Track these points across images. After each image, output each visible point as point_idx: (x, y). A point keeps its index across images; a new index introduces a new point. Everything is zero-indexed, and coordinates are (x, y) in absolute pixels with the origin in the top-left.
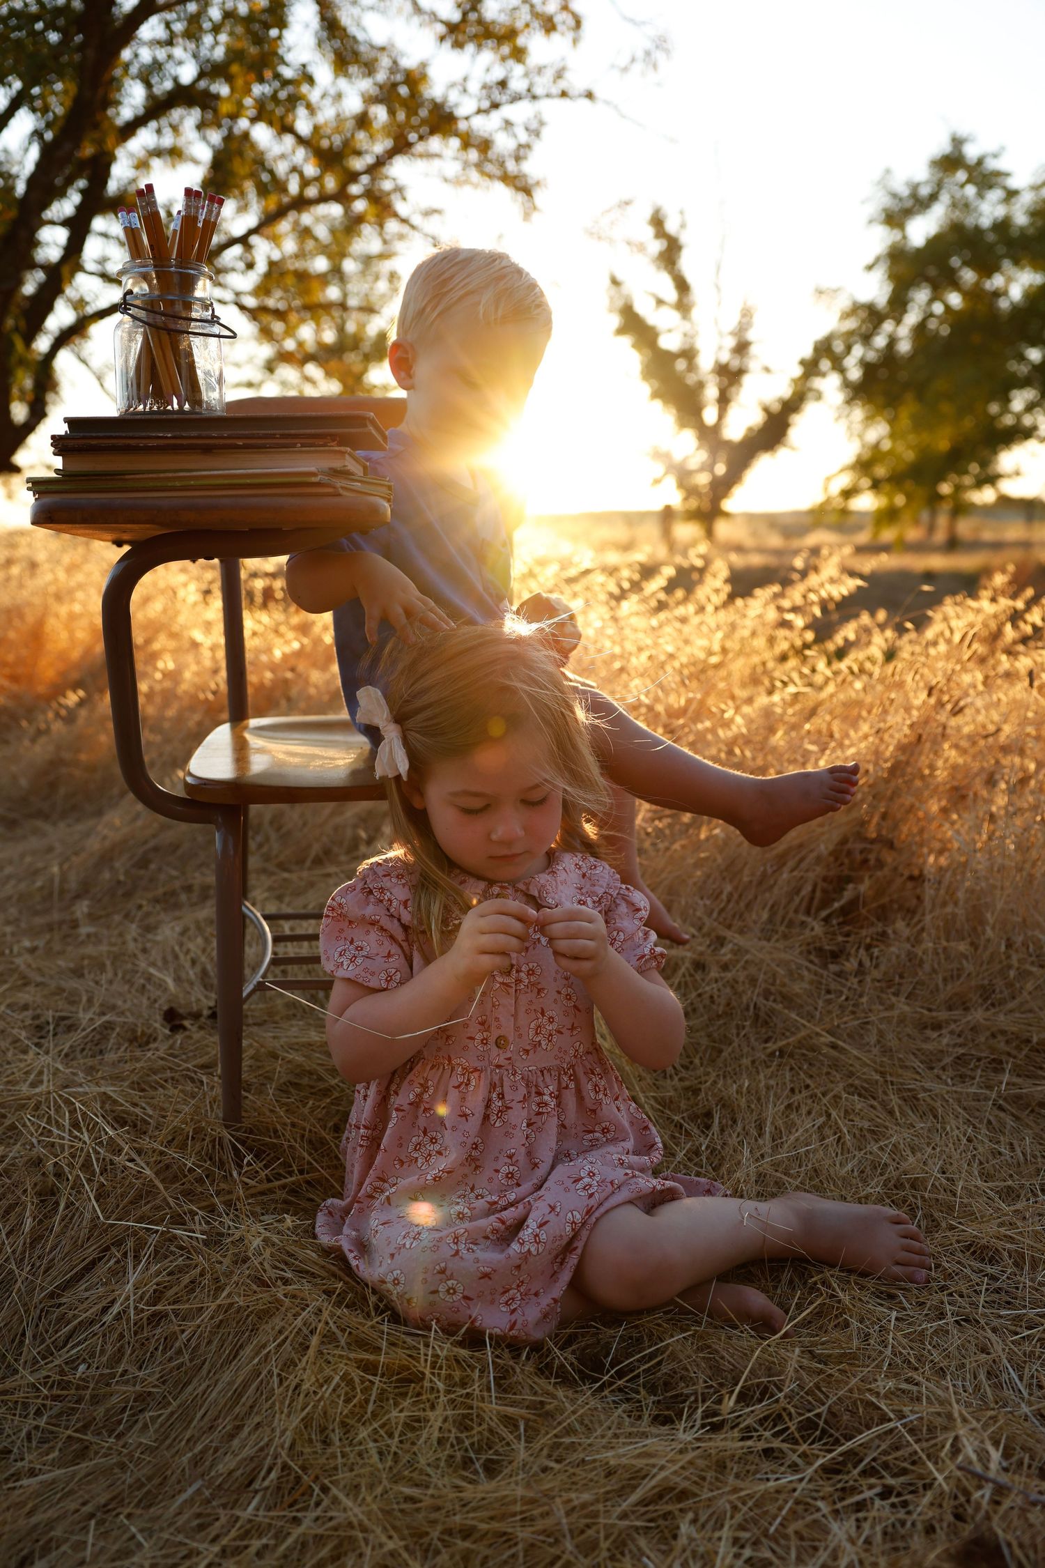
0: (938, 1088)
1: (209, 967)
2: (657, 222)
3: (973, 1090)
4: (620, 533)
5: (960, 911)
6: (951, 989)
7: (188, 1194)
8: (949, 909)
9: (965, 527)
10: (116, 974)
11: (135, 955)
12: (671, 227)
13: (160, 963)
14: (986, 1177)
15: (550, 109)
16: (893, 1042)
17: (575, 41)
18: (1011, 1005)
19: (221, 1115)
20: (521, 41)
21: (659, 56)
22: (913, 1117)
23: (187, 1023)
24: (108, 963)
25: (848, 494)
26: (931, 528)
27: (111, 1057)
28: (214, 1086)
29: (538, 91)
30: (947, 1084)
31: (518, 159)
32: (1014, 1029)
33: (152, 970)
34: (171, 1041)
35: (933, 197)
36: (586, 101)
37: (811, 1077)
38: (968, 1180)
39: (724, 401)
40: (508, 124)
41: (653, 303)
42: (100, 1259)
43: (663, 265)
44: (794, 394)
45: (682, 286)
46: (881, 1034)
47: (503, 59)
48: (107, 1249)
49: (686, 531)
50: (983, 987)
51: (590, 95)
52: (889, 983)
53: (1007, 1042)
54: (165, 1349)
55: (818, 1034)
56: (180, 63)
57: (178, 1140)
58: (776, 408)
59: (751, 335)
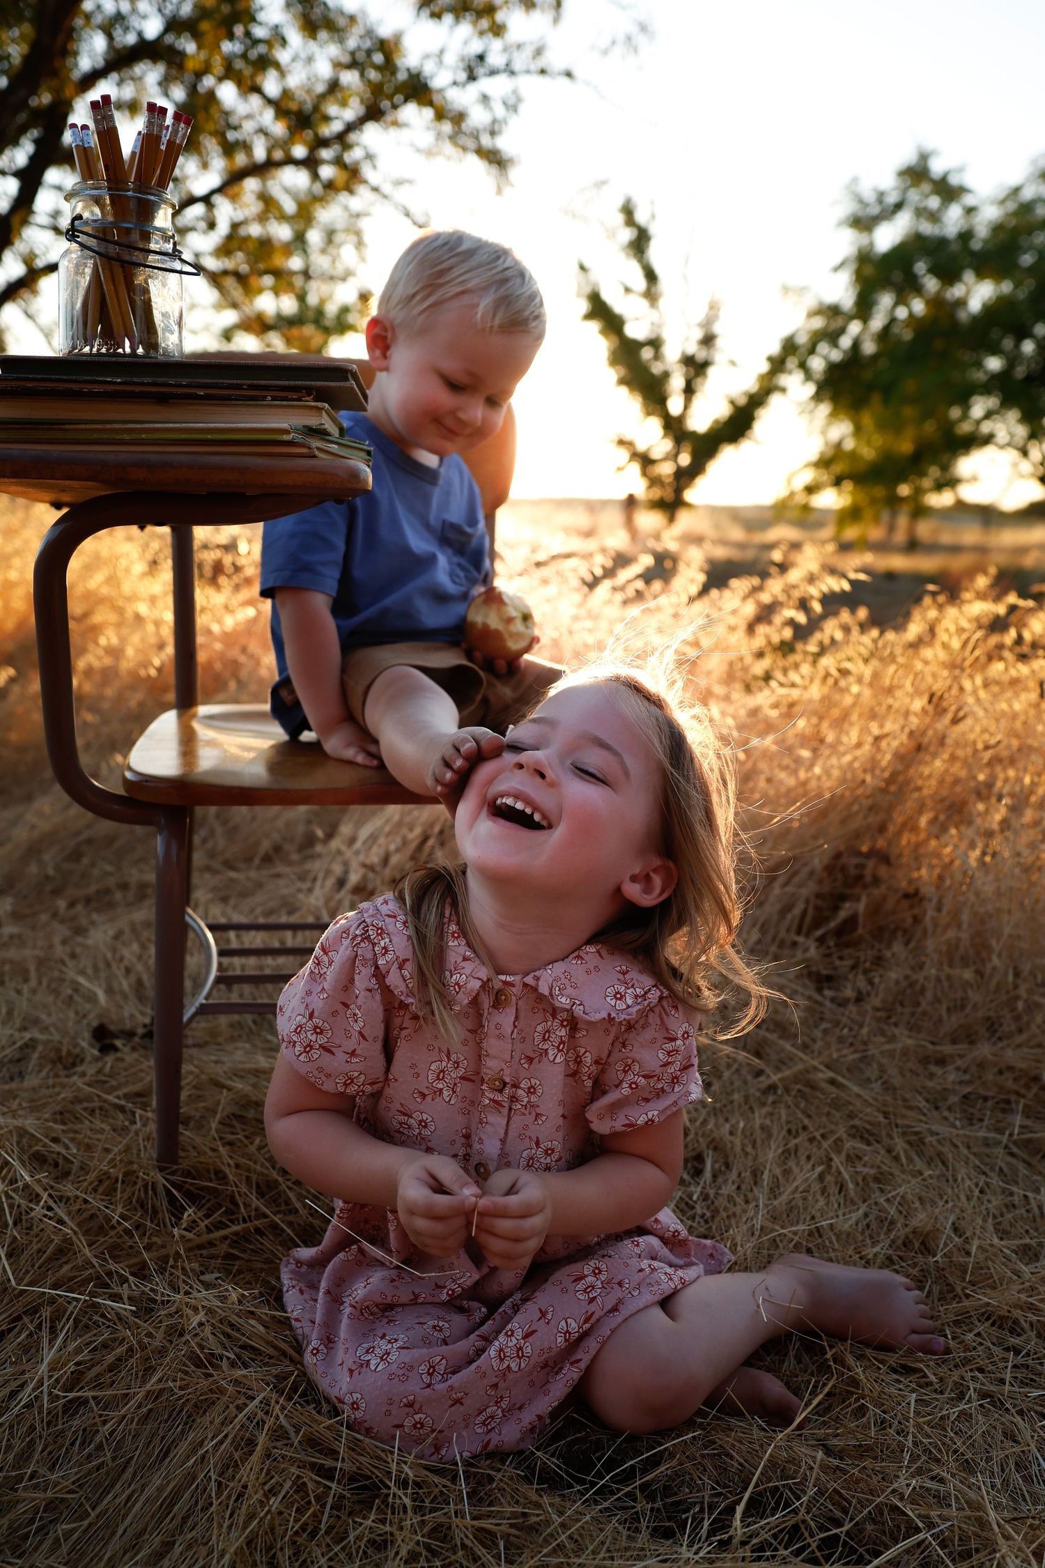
0: (944, 1130)
1: (145, 978)
2: (628, 211)
3: (982, 1134)
4: (581, 519)
5: (965, 936)
6: (954, 1021)
7: (115, 1251)
8: (951, 934)
9: (924, 529)
10: (40, 983)
11: (63, 962)
12: (641, 217)
13: (90, 971)
14: (1003, 1234)
15: (528, 85)
16: (897, 1081)
17: (556, 20)
18: (1019, 1039)
19: (155, 1156)
20: (500, 17)
21: (641, 40)
22: (919, 1164)
23: (118, 1043)
24: (32, 968)
25: (810, 490)
26: (891, 528)
27: (32, 1081)
28: (147, 1123)
29: (517, 66)
30: (955, 1127)
31: (493, 133)
32: (1024, 1066)
33: (82, 980)
34: (100, 1064)
35: (899, 206)
36: (565, 80)
37: (809, 1116)
38: (983, 1239)
39: (689, 391)
40: (485, 99)
41: (622, 290)
42: (10, 1330)
43: (631, 253)
44: (761, 389)
45: (651, 276)
46: (882, 1069)
47: (481, 33)
48: (19, 1318)
49: (648, 520)
50: (988, 1019)
51: (569, 74)
52: (888, 1013)
53: (1015, 1079)
54: (83, 1443)
55: (815, 1069)
56: (144, 17)
57: (106, 1186)
58: (742, 401)
59: (717, 328)
